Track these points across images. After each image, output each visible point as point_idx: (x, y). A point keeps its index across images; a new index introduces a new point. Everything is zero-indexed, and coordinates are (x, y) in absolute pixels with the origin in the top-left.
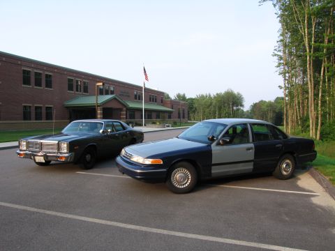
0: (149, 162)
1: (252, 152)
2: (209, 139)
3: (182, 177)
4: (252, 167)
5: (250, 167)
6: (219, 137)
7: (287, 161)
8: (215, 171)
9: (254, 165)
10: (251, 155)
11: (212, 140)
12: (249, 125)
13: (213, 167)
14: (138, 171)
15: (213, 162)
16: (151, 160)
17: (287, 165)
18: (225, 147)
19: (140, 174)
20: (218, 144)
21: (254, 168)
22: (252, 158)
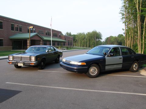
0: (80, 64)
1: (122, 59)
2: (104, 54)
3: (93, 71)
4: (121, 66)
5: (120, 66)
6: (108, 53)
7: (136, 64)
8: (107, 68)
9: (122, 65)
10: (121, 61)
11: (105, 54)
12: (120, 48)
13: (106, 66)
14: (75, 68)
15: (106, 64)
16: (81, 63)
17: (136, 66)
18: (111, 58)
19: (76, 69)
20: (108, 56)
21: (122, 67)
22: (122, 62)
